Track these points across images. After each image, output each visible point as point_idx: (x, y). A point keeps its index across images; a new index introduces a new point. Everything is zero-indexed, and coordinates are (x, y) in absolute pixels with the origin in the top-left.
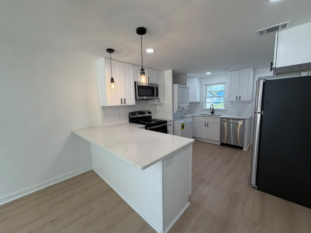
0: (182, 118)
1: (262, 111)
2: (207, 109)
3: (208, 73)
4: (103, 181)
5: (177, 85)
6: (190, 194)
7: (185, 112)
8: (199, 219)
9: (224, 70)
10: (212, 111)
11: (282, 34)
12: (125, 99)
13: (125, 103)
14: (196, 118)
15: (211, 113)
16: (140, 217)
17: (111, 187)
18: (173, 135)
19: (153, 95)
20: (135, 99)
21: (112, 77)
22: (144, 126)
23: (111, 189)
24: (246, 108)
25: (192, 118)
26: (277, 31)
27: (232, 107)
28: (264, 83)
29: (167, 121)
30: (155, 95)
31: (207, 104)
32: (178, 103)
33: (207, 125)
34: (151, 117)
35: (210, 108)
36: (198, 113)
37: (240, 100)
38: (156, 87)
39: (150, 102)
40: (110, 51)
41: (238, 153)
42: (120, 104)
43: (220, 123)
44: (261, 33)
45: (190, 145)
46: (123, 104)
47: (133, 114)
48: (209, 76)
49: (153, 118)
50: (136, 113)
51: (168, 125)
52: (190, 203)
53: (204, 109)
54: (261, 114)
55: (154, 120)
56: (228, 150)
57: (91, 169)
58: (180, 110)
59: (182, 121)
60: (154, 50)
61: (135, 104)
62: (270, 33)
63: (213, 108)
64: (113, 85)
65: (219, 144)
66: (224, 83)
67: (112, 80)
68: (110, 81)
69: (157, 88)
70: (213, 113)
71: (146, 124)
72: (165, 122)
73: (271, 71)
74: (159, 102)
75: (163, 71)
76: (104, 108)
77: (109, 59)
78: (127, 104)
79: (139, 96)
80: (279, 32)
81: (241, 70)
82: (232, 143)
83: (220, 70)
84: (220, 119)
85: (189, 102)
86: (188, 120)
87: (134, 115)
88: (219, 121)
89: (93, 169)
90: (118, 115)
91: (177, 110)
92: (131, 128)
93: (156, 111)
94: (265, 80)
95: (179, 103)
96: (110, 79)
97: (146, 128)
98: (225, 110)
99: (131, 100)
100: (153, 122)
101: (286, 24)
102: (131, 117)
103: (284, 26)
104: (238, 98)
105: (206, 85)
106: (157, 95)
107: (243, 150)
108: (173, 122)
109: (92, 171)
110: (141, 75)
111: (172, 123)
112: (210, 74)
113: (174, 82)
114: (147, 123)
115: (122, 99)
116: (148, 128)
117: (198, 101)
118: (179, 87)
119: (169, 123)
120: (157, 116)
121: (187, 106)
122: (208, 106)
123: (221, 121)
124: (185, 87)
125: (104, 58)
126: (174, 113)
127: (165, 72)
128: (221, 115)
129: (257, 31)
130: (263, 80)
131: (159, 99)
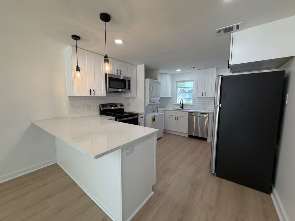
0: (154, 112)
1: (220, 104)
2: (178, 104)
3: (179, 70)
4: (67, 175)
5: (149, 79)
6: (154, 184)
7: (156, 106)
8: (160, 207)
9: (192, 68)
10: (181, 106)
11: (236, 35)
12: (94, 90)
13: (94, 94)
14: (167, 112)
15: (181, 107)
16: (101, 210)
17: (74, 181)
18: (145, 126)
19: (125, 88)
20: (106, 91)
21: (78, 66)
22: (114, 118)
23: (74, 182)
24: (210, 104)
25: (163, 112)
26: (232, 32)
27: (199, 103)
28: (222, 78)
29: (138, 114)
30: (127, 88)
31: (177, 99)
32: (149, 97)
33: (177, 118)
34: (123, 109)
35: (180, 103)
36: (170, 107)
37: (205, 96)
38: (128, 80)
39: (123, 95)
40: (76, 38)
41: (202, 144)
42: (89, 95)
43: (188, 116)
44: (219, 32)
45: (154, 134)
46: (92, 95)
47: (103, 106)
48: (179, 74)
49: (125, 111)
50: (107, 105)
51: (139, 118)
52: (154, 192)
53: (175, 103)
54: (220, 106)
55: (126, 113)
56: (194, 142)
57: (56, 163)
58: (151, 103)
59: (153, 114)
60: (123, 41)
61: (105, 96)
62: (226, 33)
63: (183, 103)
64: (78, 74)
65: (187, 136)
66: (193, 81)
67: (78, 69)
68: (75, 70)
69: (129, 82)
70: (182, 107)
71: (116, 116)
72: (137, 114)
73: (228, 69)
74: (131, 95)
75: (136, 66)
76: (71, 98)
77: (75, 47)
78: (96, 95)
79: (110, 87)
80: (234, 33)
81: (206, 69)
82: (200, 136)
83: (188, 68)
84: (188, 113)
85: (161, 97)
86: (160, 113)
87: (106, 107)
88: (187, 114)
89: (58, 163)
90: (87, 106)
91: (148, 103)
92: (102, 120)
93: (129, 104)
94: (223, 76)
95: (151, 96)
96: (76, 68)
97: (116, 120)
98: (193, 105)
99: (101, 92)
100: (125, 114)
101: (239, 25)
102: (102, 109)
103: (237, 27)
104: (204, 94)
105: (177, 82)
106: (129, 88)
107: (207, 141)
108: (145, 115)
109: (56, 165)
110: (105, 62)
111: (143, 116)
112: (180, 71)
113: (146, 77)
114: (118, 115)
115: (90, 90)
116: (118, 120)
117: (169, 96)
118: (151, 82)
119: (140, 116)
120: (130, 109)
121: (159, 100)
122: (178, 102)
123: (189, 115)
124: (158, 82)
125: (71, 46)
126: (146, 106)
127: (138, 66)
128: (190, 110)
129: (216, 30)
130: (221, 76)
131: (131, 92)
